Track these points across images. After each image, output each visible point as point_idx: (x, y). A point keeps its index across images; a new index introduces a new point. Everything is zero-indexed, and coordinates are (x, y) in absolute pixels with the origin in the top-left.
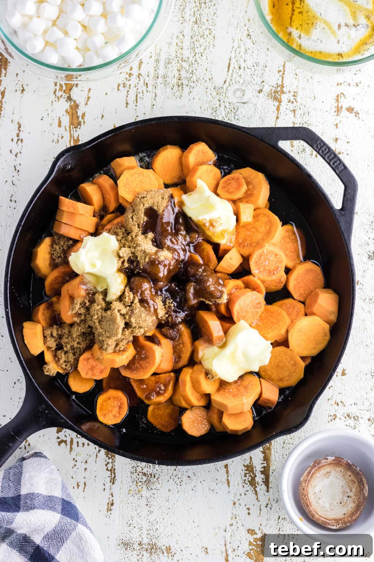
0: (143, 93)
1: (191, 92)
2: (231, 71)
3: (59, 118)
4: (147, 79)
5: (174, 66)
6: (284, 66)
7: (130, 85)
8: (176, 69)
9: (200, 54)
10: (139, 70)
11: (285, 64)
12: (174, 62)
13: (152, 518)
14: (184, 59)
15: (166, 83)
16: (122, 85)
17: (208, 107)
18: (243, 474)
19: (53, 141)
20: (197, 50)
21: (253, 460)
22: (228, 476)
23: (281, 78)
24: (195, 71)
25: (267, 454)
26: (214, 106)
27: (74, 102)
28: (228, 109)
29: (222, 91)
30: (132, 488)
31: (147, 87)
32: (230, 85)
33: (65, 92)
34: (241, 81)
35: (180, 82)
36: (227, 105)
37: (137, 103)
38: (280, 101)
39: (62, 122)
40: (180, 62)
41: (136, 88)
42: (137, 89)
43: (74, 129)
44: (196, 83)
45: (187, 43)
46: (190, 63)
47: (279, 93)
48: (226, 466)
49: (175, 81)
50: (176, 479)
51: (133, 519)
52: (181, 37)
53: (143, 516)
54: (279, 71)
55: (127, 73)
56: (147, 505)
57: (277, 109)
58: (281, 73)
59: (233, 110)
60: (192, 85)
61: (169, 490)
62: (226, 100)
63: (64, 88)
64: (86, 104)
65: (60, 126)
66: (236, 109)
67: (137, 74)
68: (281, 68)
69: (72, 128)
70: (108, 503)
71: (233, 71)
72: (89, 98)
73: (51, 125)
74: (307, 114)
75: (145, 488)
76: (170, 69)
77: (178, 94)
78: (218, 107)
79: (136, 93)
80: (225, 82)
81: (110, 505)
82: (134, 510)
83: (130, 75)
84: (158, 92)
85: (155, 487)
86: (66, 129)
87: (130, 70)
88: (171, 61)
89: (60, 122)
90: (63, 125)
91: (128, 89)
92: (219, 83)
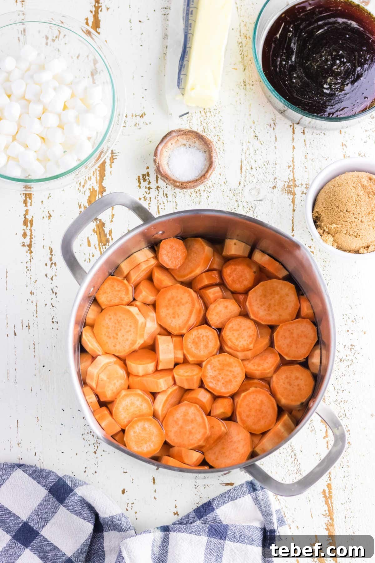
0: (163, 204)
1: (208, 197)
2: (244, 173)
3: (88, 238)
6: (293, 161)
7: (150, 198)
10: (157, 183)
11: (293, 159)
16: (143, 199)
19: (85, 261)
23: (291, 173)
27: (100, 221)
28: (246, 208)
29: (238, 192)
31: (167, 197)
32: (244, 186)
34: (255, 180)
36: (245, 204)
37: (159, 214)
38: (294, 194)
39: (91, 242)
42: (158, 200)
43: (104, 247)
47: (292, 187)
54: (289, 167)
55: (146, 188)
57: (292, 202)
58: (291, 168)
59: (251, 208)
60: (209, 190)
62: (243, 200)
64: (112, 221)
65: (89, 245)
66: (254, 207)
67: (156, 187)
68: (291, 164)
69: (101, 246)
71: (246, 172)
72: (113, 215)
73: (81, 245)
77: (197, 200)
79: (157, 206)
80: (240, 183)
83: (149, 188)
86: (95, 247)
87: (148, 184)
89: (89, 242)
90: (92, 243)
91: (149, 202)
92: (234, 185)
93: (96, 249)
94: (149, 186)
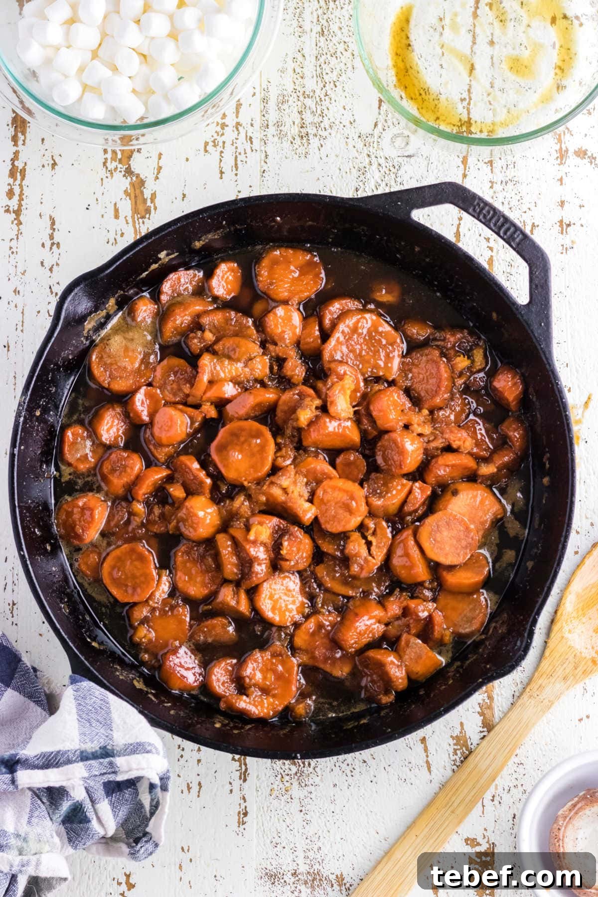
0: (245, 153)
1: (322, 146)
3: (115, 204)
4: (250, 129)
5: (293, 106)
6: (469, 91)
7: (224, 143)
8: (295, 110)
9: (332, 82)
10: (237, 117)
11: (470, 87)
12: (291, 99)
13: (310, 830)
14: (307, 93)
15: (281, 135)
16: (211, 144)
17: (352, 168)
18: (451, 751)
19: (108, 243)
20: (326, 78)
21: (465, 727)
22: (427, 756)
23: (465, 110)
24: (326, 112)
25: (487, 716)
26: (361, 166)
27: (137, 177)
28: (384, 167)
29: (372, 140)
30: (275, 786)
31: (252, 143)
32: (384, 130)
33: (120, 161)
35: (304, 131)
36: (382, 161)
37: (237, 170)
39: (120, 211)
40: (301, 98)
41: (234, 147)
42: (236, 148)
43: (141, 221)
44: (330, 130)
45: (309, 68)
46: (318, 99)
48: (423, 740)
49: (295, 130)
50: (344, 766)
51: (279, 835)
52: (300, 58)
53: (296, 829)
54: (462, 100)
55: (218, 124)
56: (301, 811)
57: (462, 162)
58: (465, 103)
59: (392, 168)
60: (324, 134)
61: (335, 785)
62: (380, 154)
63: (119, 156)
64: (157, 178)
65: (117, 216)
66: (397, 167)
67: (234, 124)
68: (465, 95)
69: (136, 220)
70: (239, 813)
72: (160, 168)
73: (103, 216)
74: (512, 166)
75: (296, 784)
76: (287, 111)
77: (302, 150)
78: (368, 167)
79: (234, 155)
80: (376, 125)
81: (242, 816)
82: (281, 821)
83: (224, 126)
84: (270, 149)
85: (311, 781)
86: (127, 221)
87: (222, 119)
88: (286, 98)
89: (116, 211)
90: (122, 214)
91: (222, 149)
92: (366, 128)
93: (127, 223)
94: (223, 121)
